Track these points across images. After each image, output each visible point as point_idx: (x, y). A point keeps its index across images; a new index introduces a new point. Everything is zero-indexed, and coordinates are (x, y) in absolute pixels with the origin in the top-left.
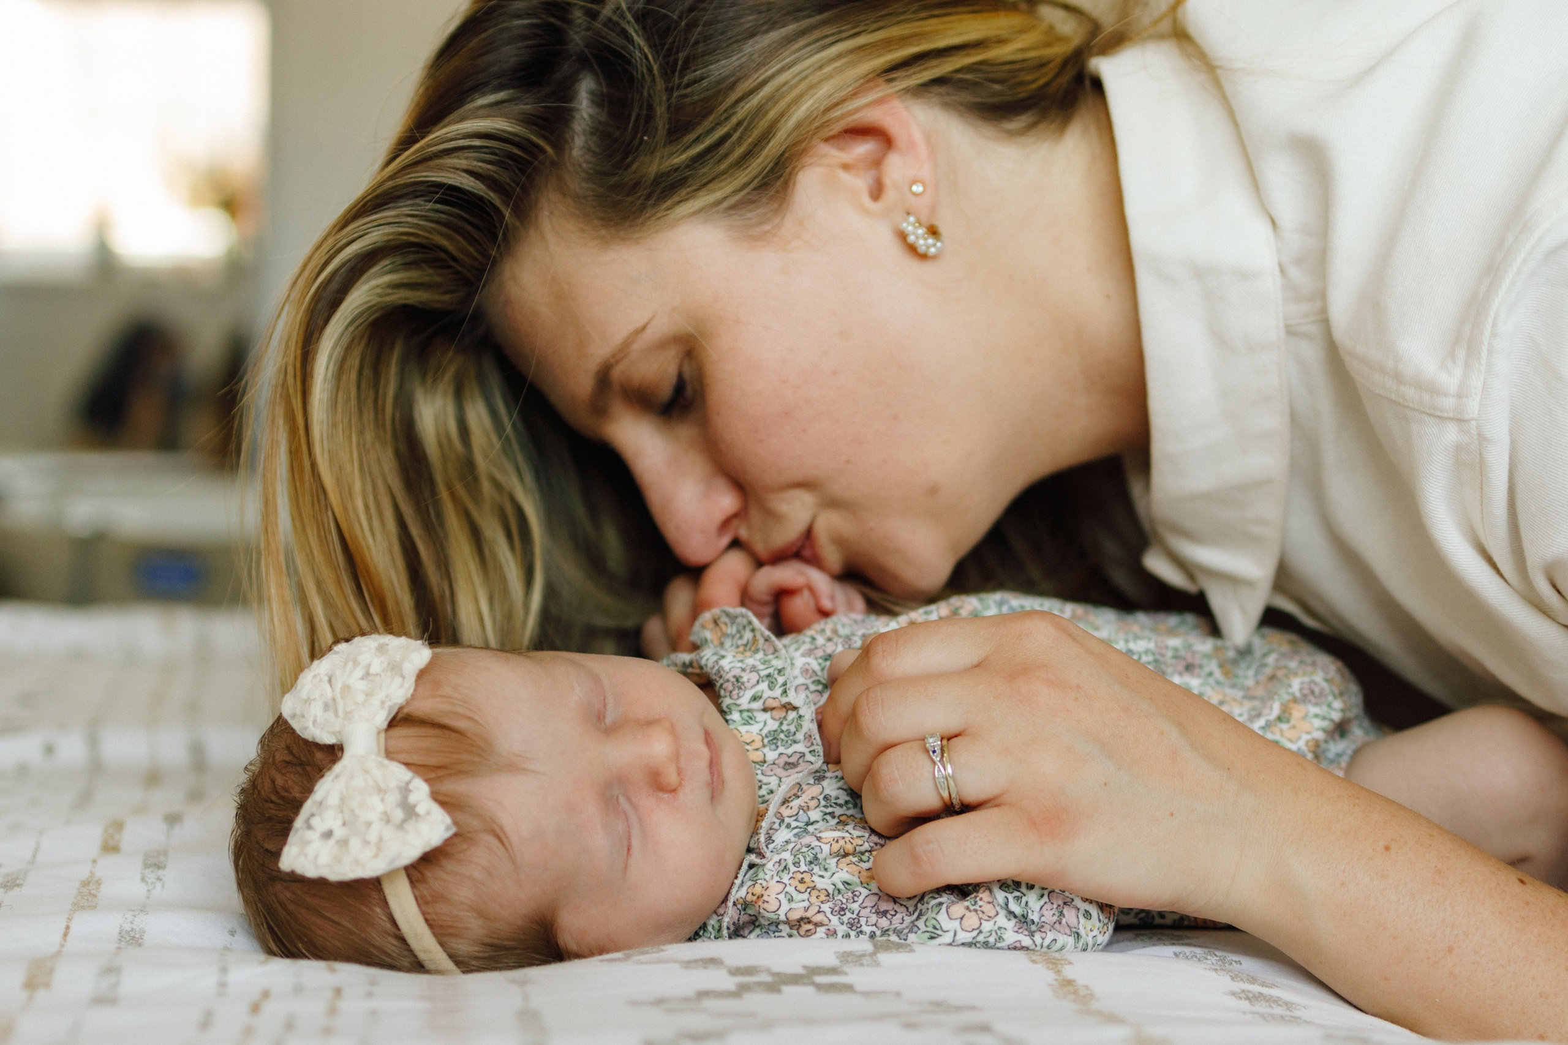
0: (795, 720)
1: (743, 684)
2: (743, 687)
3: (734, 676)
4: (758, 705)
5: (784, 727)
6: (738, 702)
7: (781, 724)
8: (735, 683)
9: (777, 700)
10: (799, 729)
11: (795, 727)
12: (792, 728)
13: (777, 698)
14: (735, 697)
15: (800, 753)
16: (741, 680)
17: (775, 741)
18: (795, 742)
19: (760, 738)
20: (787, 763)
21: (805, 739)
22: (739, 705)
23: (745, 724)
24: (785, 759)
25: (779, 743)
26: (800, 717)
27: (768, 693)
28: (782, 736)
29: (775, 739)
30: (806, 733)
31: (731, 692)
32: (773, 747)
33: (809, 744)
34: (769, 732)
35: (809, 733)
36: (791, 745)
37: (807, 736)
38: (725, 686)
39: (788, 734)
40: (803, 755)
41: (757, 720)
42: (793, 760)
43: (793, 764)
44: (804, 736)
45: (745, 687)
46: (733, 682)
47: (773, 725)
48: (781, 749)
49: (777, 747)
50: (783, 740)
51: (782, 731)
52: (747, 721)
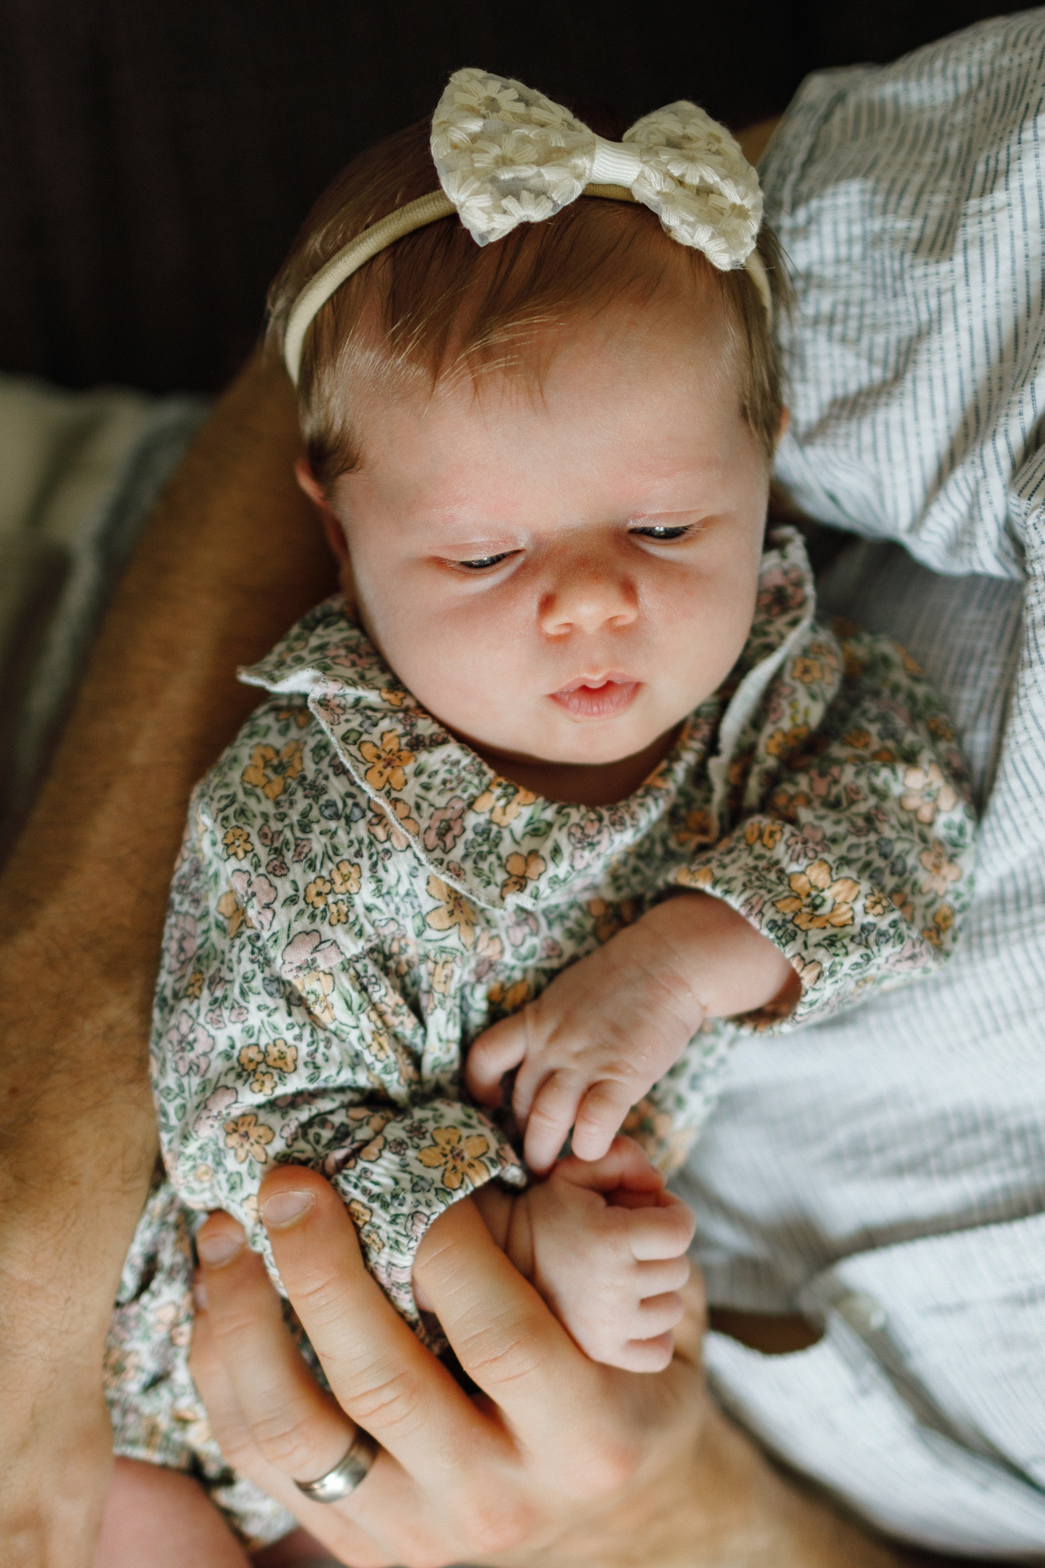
0: (490, 875)
1: (583, 848)
2: (579, 845)
3: (599, 843)
4: (546, 850)
5: (492, 858)
6: (565, 830)
7: (499, 857)
8: (590, 840)
9: (536, 878)
10: (476, 872)
11: (482, 869)
12: (484, 866)
13: (538, 879)
14: (573, 830)
15: (450, 850)
16: (588, 849)
17: (485, 836)
18: (466, 856)
19: (503, 824)
20: (449, 829)
21: (460, 868)
22: (560, 828)
23: (531, 818)
24: (456, 831)
25: (480, 839)
26: (488, 883)
27: (552, 870)
28: (485, 848)
29: (488, 838)
30: (465, 873)
31: (582, 828)
32: (479, 830)
33: (451, 867)
34: (501, 839)
35: (462, 876)
36: (467, 849)
37: (462, 873)
38: (597, 825)
39: (482, 856)
40: (446, 851)
41: (528, 837)
42: (449, 839)
43: (444, 835)
44: (463, 870)
45: (577, 848)
46: (593, 837)
47: (506, 847)
48: (469, 835)
49: (476, 834)
50: (480, 845)
51: (490, 852)
52: (533, 823)
